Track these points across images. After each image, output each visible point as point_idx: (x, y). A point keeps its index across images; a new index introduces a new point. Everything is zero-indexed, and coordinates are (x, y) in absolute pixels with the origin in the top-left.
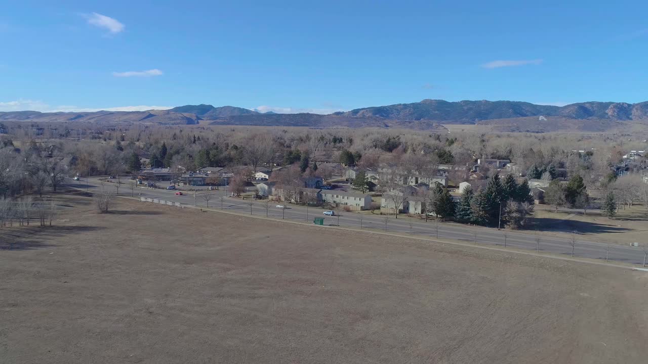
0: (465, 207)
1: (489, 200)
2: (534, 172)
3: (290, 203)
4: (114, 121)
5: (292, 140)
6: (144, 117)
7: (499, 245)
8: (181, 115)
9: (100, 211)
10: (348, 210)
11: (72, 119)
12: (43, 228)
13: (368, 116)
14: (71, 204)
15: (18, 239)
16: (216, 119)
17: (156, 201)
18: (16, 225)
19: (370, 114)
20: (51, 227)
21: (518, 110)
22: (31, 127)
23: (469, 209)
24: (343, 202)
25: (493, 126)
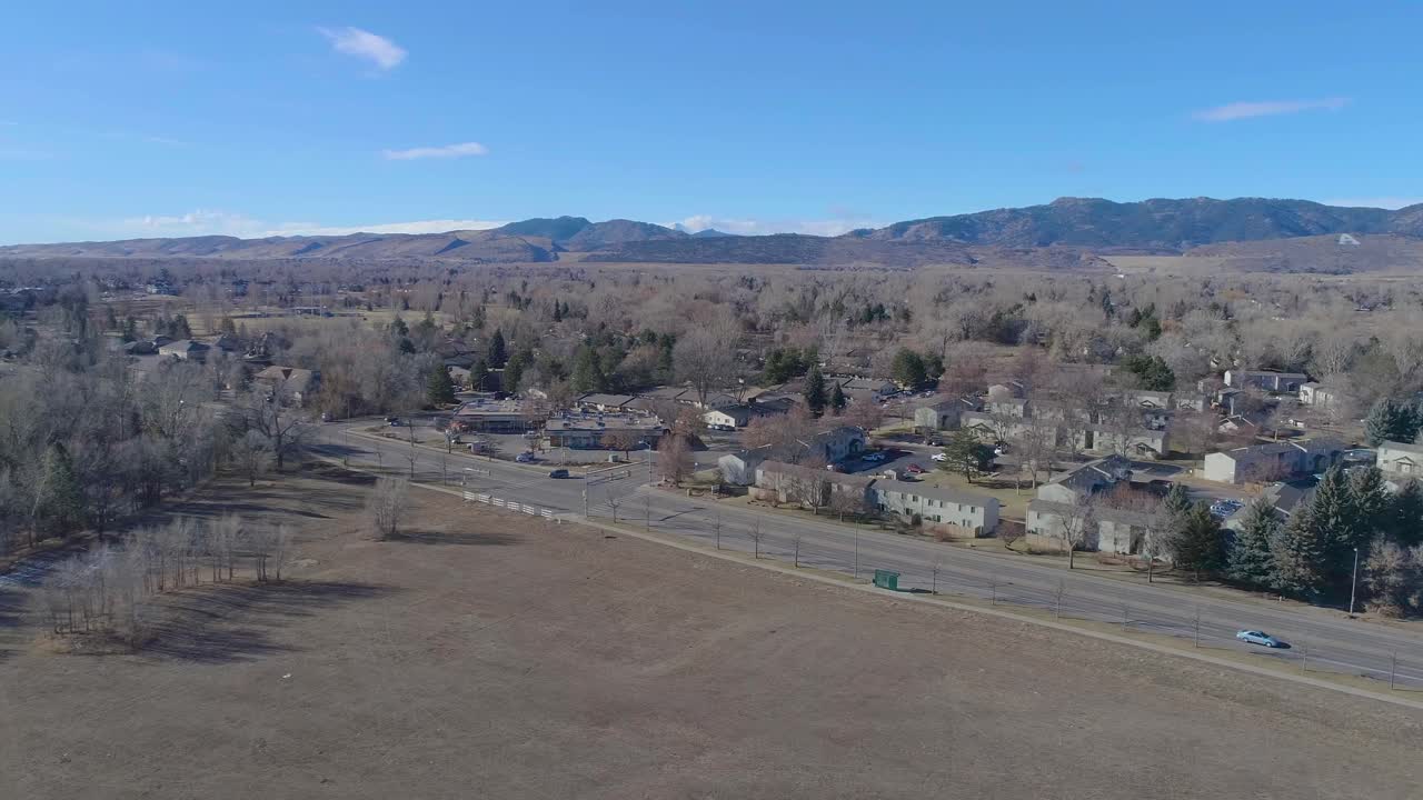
0: (1256, 552)
1: (1320, 536)
2: (1384, 416)
3: (801, 508)
4: (383, 256)
5: (776, 317)
6: (444, 247)
7: (1371, 676)
8: (519, 242)
9: (381, 535)
10: (947, 538)
11: (299, 252)
12: (267, 587)
13: (927, 237)
14: (316, 508)
15: (214, 626)
16: (595, 248)
17: (498, 502)
18: (207, 577)
19: (934, 233)
20: (279, 583)
21: (1287, 219)
22: (220, 279)
23: (1266, 558)
24: (930, 514)
25: (1224, 259)
